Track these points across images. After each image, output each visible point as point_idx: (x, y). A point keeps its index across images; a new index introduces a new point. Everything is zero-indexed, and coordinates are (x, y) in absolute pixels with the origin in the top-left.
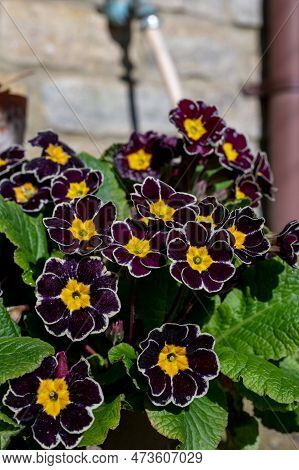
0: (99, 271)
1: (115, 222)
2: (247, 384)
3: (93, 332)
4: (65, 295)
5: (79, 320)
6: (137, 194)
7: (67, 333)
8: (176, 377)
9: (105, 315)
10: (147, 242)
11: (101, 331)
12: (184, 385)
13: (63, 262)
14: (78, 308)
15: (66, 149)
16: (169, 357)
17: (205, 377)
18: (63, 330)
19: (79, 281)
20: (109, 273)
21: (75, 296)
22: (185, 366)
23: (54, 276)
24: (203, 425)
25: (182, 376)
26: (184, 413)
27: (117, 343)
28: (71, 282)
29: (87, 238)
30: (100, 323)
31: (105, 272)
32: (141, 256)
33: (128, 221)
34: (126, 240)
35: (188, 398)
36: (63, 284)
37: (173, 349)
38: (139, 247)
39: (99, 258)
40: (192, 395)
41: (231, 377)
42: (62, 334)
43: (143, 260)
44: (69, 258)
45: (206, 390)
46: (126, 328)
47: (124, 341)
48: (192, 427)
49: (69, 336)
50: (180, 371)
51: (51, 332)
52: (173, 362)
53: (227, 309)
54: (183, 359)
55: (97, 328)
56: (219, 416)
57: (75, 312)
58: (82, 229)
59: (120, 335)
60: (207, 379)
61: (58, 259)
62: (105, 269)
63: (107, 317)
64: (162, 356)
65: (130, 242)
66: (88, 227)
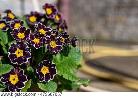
0: (26, 47)
1: (30, 34)
2: (64, 77)
3: (24, 63)
4: (16, 53)
5: (20, 60)
6: (36, 27)
7: (17, 63)
8: (45, 75)
9: (27, 58)
10: (39, 40)
11: (26, 63)
12: (48, 76)
13: (16, 44)
14: (20, 56)
15: (13, 15)
16: (44, 69)
17: (53, 75)
18: (16, 62)
19: (20, 49)
20: (28, 47)
21: (19, 53)
23: (13, 48)
24: (51, 87)
25: (47, 74)
26: (46, 84)
27: (28, 67)
28: (18, 49)
29: (22, 38)
30: (26, 61)
31: (27, 47)
32: (37, 43)
33: (34, 34)
34: (33, 39)
35: (48, 80)
36: (15, 50)
37: (45, 67)
38: (36, 41)
39: (26, 43)
40: (49, 79)
41: (59, 75)
42: (15, 63)
44: (18, 43)
45: (53, 78)
46: (31, 62)
47: (30, 66)
48: (49, 88)
49: (17, 64)
50: (47, 73)
51: (12, 63)
52: (45, 71)
54: (48, 70)
56: (55, 85)
57: (19, 57)
58: (21, 35)
59: (29, 64)
60: (54, 75)
61: (14, 43)
62: (27, 46)
63: (27, 59)
64: (42, 69)
65: (34, 39)
66: (23, 35)
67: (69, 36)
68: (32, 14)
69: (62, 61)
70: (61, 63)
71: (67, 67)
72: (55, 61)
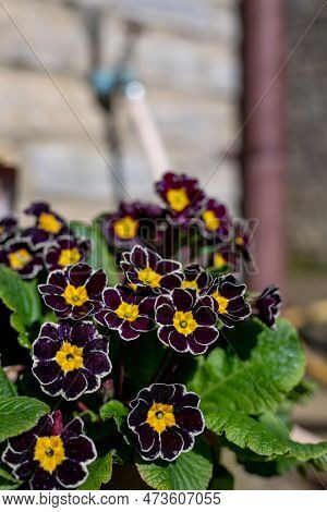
0: (91, 335)
1: (106, 289)
2: (229, 437)
3: (86, 391)
4: (59, 357)
5: (74, 381)
6: (126, 262)
7: (61, 393)
8: (163, 433)
9: (97, 376)
10: (136, 307)
11: (94, 390)
12: (172, 440)
13: (57, 326)
14: (72, 369)
15: (58, 218)
16: (157, 414)
17: (191, 433)
18: (58, 390)
19: (72, 344)
20: (100, 336)
21: (69, 359)
22: (172, 423)
23: (50, 339)
24: (189, 476)
25: (169, 431)
26: (171, 466)
27: (108, 400)
28: (65, 344)
29: (79, 304)
30: (93, 383)
31: (97, 335)
32: (130, 320)
33: (118, 287)
34: (115, 305)
35: (175, 452)
36: (57, 347)
37: (161, 407)
38: (128, 311)
39: (91, 323)
40: (179, 449)
41: (214, 431)
42: (58, 394)
43: (132, 324)
44: (63, 323)
45: (192, 445)
46: (116, 386)
48: (179, 479)
49: (64, 396)
50: (167, 427)
51: (46, 392)
52: (161, 419)
53: (210, 367)
54: (170, 416)
55: (90, 388)
56: (205, 469)
57: (69, 373)
58: (75, 295)
59: (110, 392)
60: (193, 435)
61: (52, 324)
62: (97, 332)
63: (99, 377)
64: (151, 413)
65: (120, 307)
66: (81, 293)
67: (243, 288)
68: (124, 211)
69: (231, 377)
70: (228, 383)
71: (251, 397)
72: (207, 376)
